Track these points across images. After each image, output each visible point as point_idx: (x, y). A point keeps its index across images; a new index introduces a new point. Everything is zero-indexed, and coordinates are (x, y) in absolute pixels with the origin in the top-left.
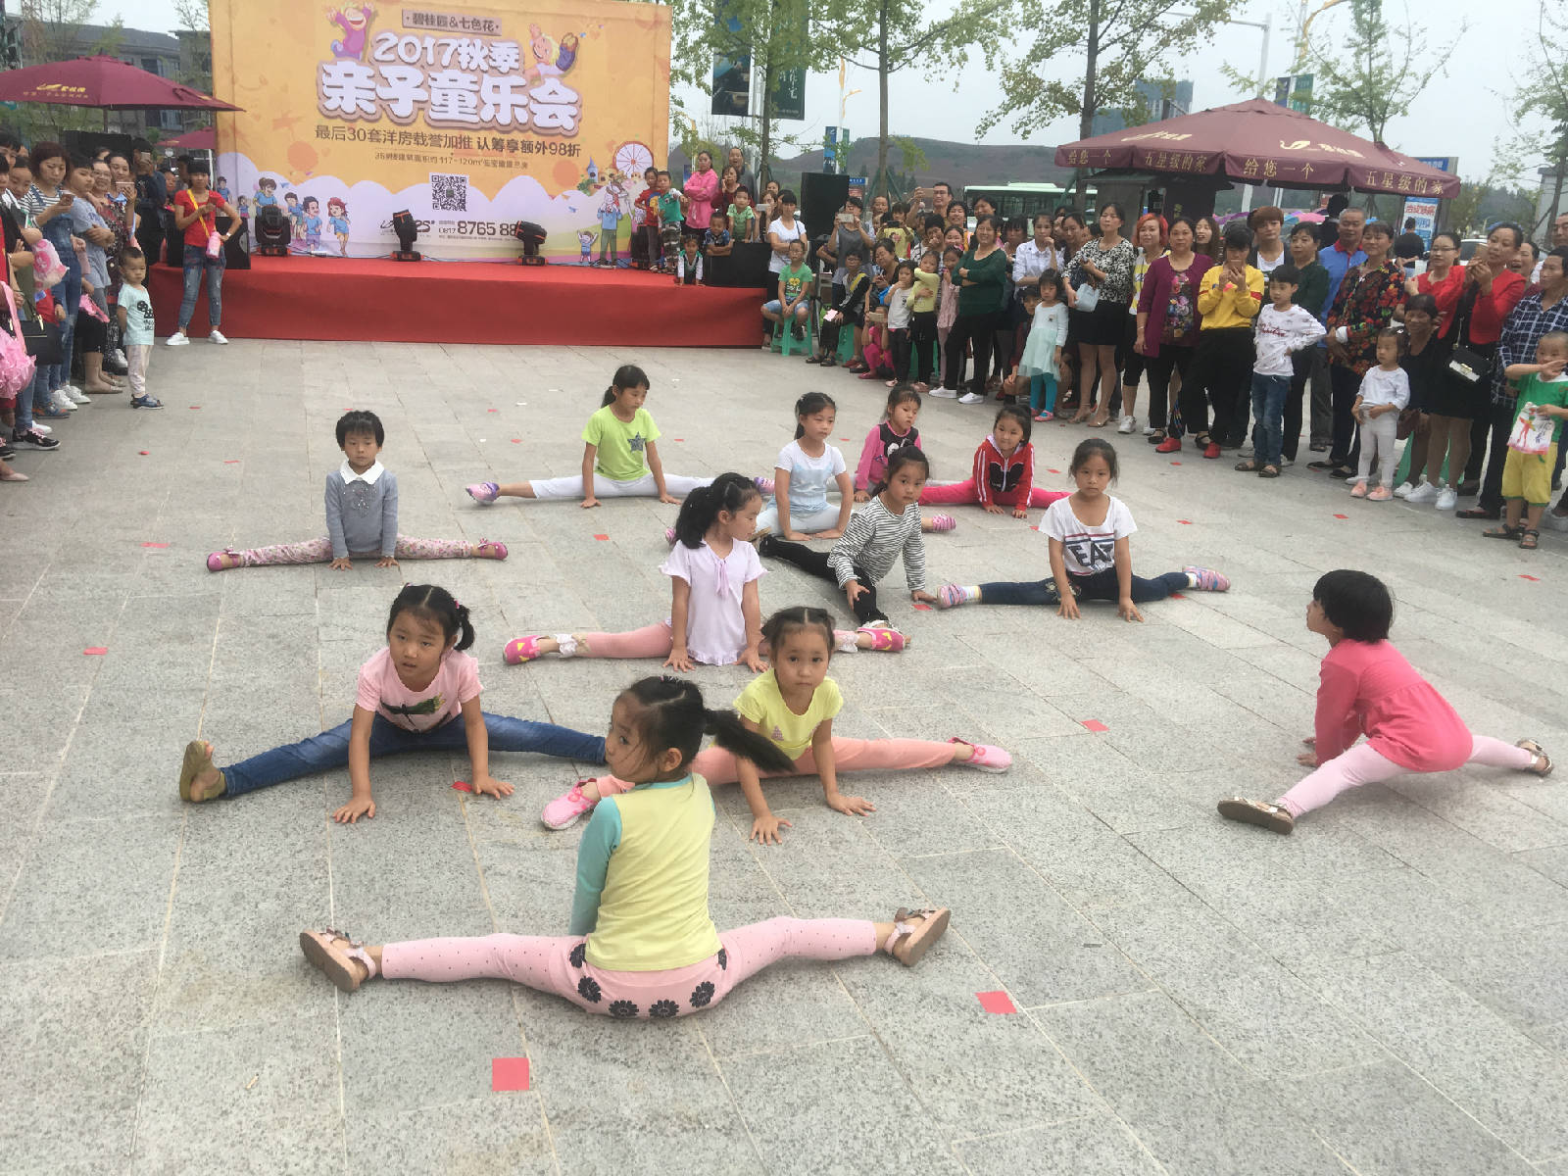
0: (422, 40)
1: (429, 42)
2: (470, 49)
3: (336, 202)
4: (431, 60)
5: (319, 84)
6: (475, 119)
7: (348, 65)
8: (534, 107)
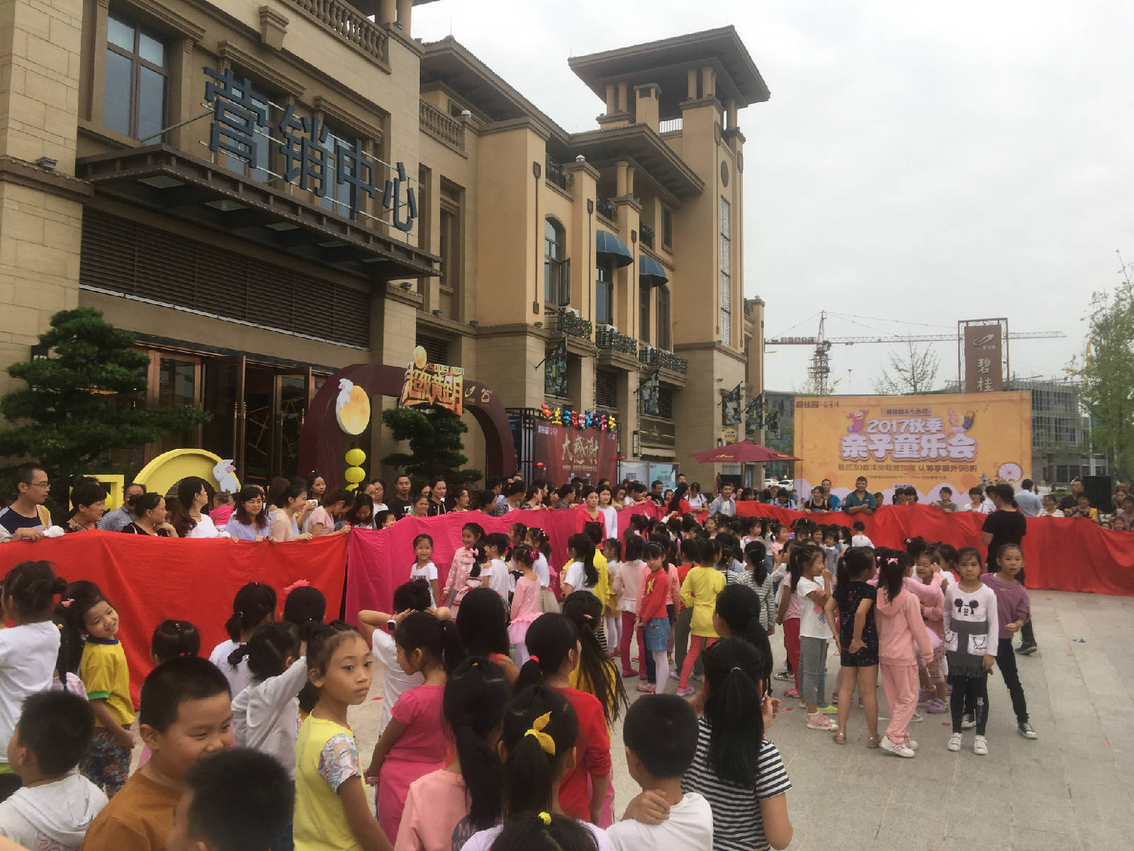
0: (891, 421)
1: (894, 422)
2: (916, 424)
4: (895, 430)
5: (841, 445)
6: (918, 456)
7: (855, 436)
8: (949, 448)
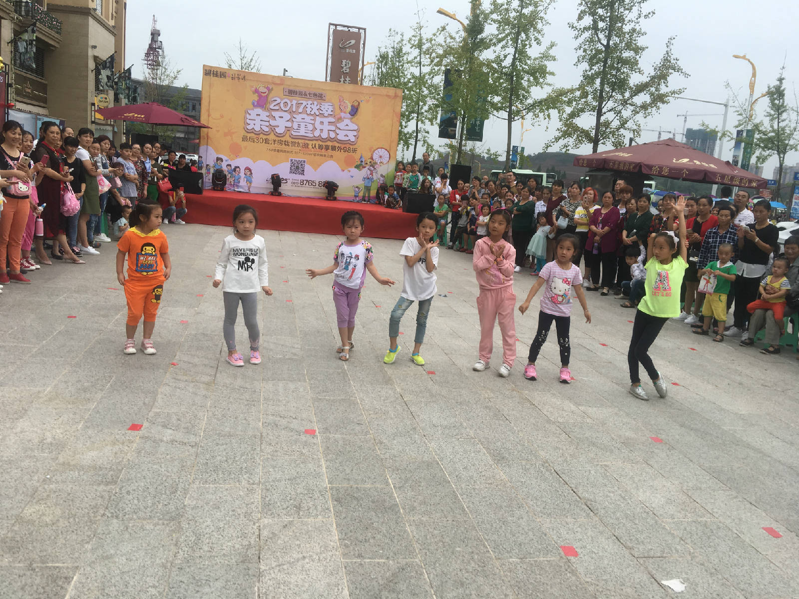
0: (291, 102)
1: (294, 102)
2: (312, 106)
3: (248, 169)
4: (294, 110)
5: (245, 118)
6: (312, 135)
7: (258, 110)
8: (338, 131)
